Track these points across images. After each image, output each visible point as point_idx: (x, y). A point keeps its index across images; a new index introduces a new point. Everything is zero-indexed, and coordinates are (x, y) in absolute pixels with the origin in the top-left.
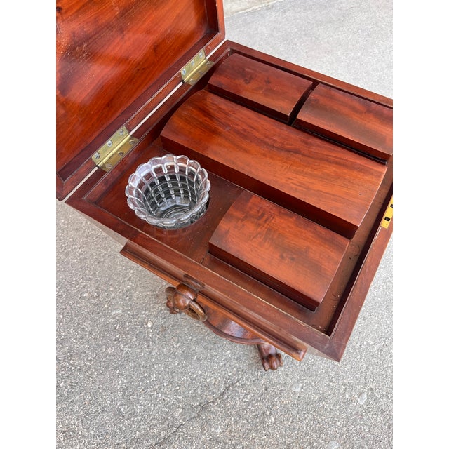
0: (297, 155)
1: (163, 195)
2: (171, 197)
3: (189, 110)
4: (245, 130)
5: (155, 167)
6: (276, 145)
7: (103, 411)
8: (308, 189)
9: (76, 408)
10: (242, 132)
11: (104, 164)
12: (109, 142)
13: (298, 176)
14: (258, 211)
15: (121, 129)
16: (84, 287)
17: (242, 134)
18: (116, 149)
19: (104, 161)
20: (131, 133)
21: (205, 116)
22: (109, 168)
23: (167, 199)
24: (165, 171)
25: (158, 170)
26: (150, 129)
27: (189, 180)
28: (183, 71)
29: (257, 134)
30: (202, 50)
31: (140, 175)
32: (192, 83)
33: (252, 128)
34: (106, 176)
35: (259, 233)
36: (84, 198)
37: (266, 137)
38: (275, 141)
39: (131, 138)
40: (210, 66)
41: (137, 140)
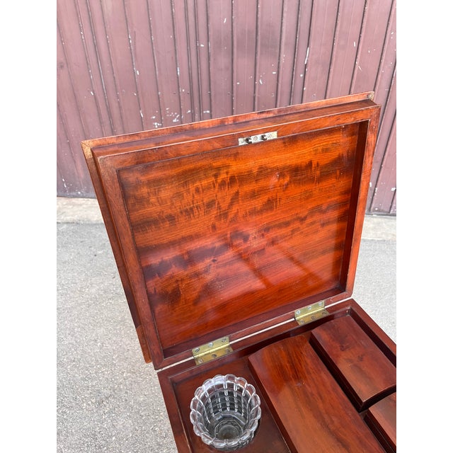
1: (228, 405)
2: (234, 409)
3: (280, 349)
4: (312, 395)
5: (229, 382)
6: (330, 426)
10: (310, 395)
11: (199, 357)
12: (211, 343)
15: (224, 338)
16: (160, 421)
17: (308, 397)
18: (214, 350)
19: (200, 355)
20: (231, 343)
21: (288, 362)
22: (200, 362)
23: (230, 409)
24: (235, 389)
25: (231, 386)
26: (247, 347)
27: (251, 402)
28: (298, 312)
29: (321, 405)
30: (323, 301)
31: (215, 382)
32: (301, 324)
33: (320, 396)
34: (194, 368)
36: (170, 377)
37: (327, 413)
38: (333, 422)
39: (228, 347)
40: (325, 315)
41: (231, 350)
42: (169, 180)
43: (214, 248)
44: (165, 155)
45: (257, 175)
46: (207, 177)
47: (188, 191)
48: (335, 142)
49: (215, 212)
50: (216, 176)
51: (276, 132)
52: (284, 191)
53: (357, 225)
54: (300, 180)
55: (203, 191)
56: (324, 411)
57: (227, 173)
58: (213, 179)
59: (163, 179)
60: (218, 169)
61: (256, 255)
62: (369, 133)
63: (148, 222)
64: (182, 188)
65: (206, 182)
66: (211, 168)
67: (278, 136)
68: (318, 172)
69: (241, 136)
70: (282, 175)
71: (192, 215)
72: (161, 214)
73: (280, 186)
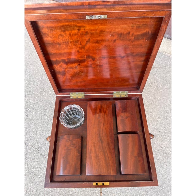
0: (101, 143)
5: (78, 108)
7: (45, 136)
8: (91, 153)
9: (42, 129)
12: (77, 93)
13: (93, 147)
14: (75, 143)
17: (99, 123)
18: (78, 95)
19: (72, 95)
21: (100, 109)
22: (71, 98)
28: (115, 92)
30: (128, 91)
31: (73, 106)
32: (114, 97)
34: (69, 99)
35: (68, 147)
38: (102, 134)
39: (84, 96)
40: (126, 97)
41: (84, 98)
42: (57, 28)
43: (79, 60)
44: (50, 18)
45: (100, 33)
46: (74, 30)
47: (66, 34)
48: (145, 24)
49: (79, 46)
50: (79, 30)
51: (107, 15)
52: (113, 43)
53: (149, 66)
54: (122, 39)
55: (73, 35)
56: (102, 129)
57: (84, 29)
58: (77, 31)
59: (54, 27)
60: (80, 27)
61: (98, 67)
62: (163, 24)
63: (49, 44)
64: (63, 32)
65: (74, 32)
66: (76, 26)
67: (108, 17)
68: (133, 37)
69: (87, 14)
70: (113, 35)
71: (68, 45)
72: (54, 42)
73: (112, 40)
